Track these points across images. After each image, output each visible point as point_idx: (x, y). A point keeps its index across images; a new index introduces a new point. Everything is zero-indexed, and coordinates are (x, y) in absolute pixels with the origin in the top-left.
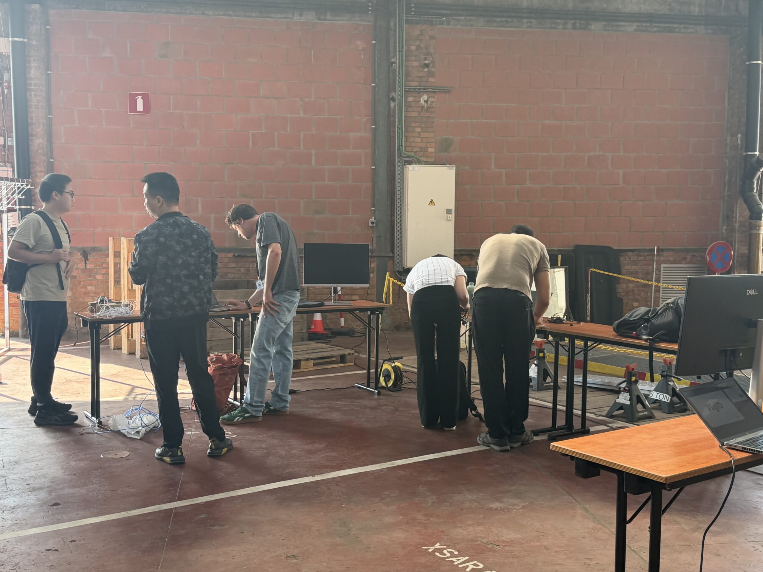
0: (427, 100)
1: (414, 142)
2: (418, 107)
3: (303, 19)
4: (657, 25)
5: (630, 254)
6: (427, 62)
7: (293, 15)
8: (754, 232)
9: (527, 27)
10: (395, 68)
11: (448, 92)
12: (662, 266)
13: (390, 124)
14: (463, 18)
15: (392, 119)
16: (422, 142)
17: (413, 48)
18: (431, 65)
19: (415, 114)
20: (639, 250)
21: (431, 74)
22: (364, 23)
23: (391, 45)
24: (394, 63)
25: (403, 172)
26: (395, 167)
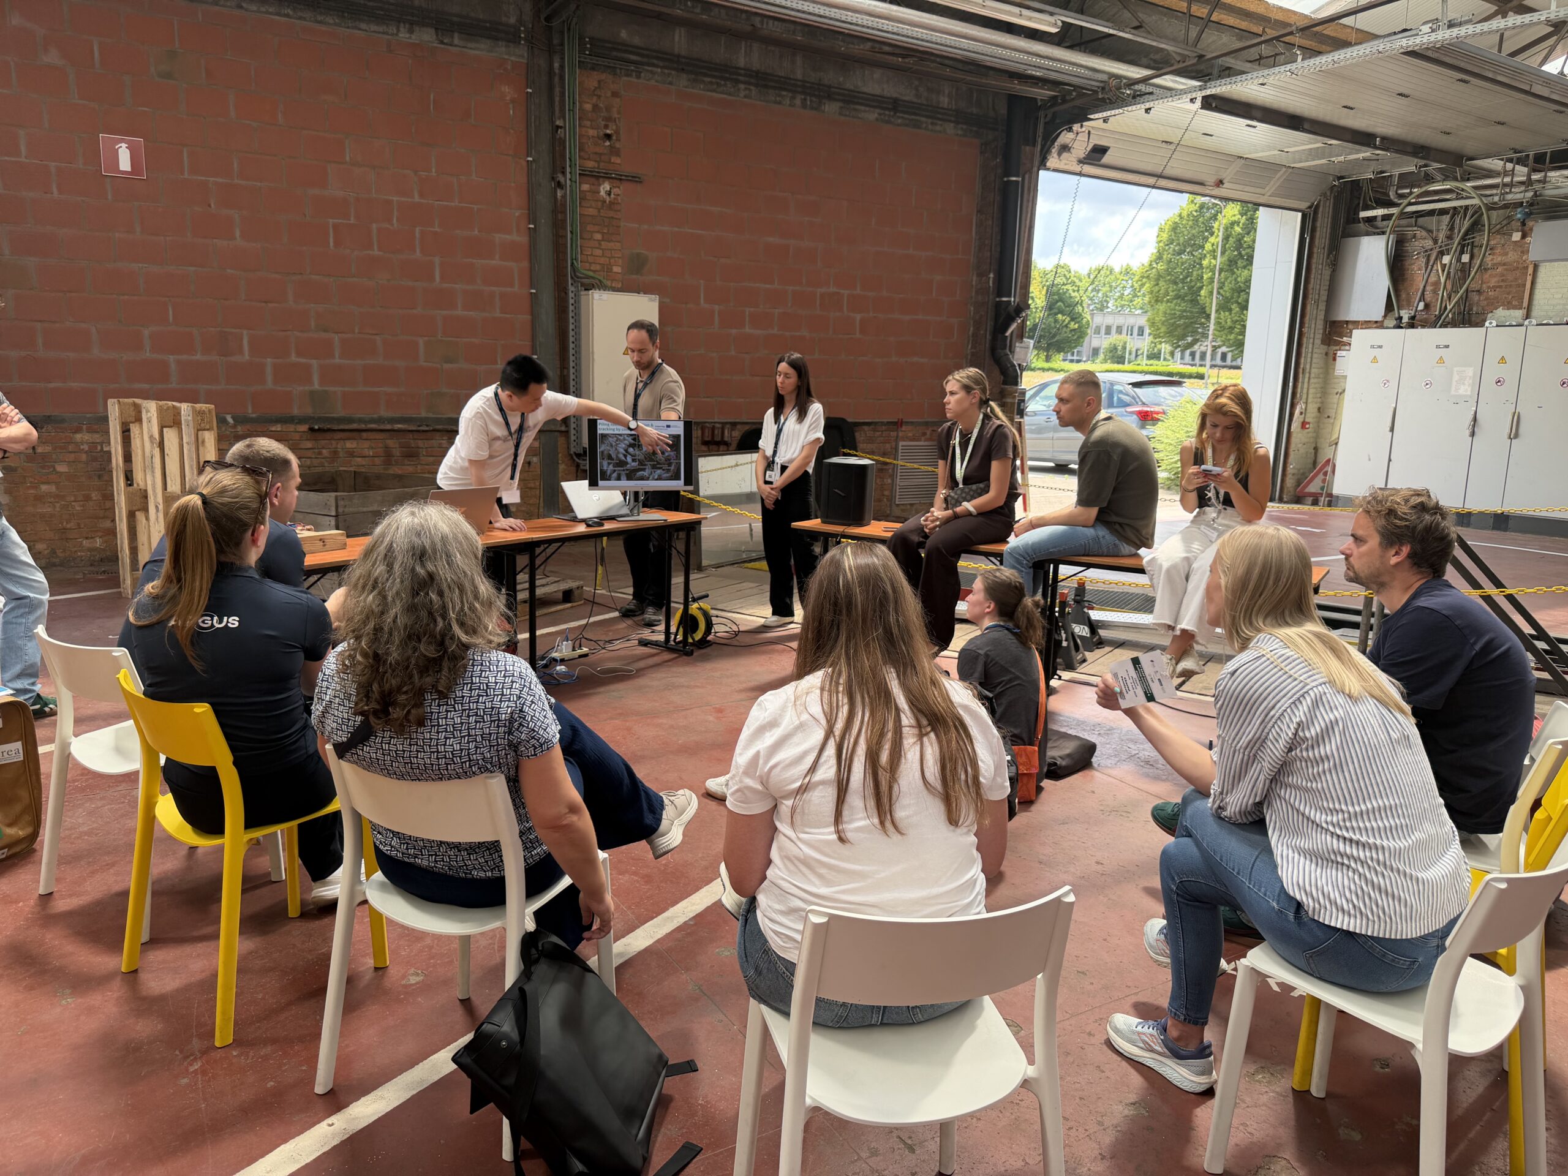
0: (610, 192)
1: (592, 255)
2: (597, 201)
3: (415, 39)
4: (901, 115)
5: (866, 428)
6: (608, 132)
7: (398, 30)
9: (745, 97)
10: (562, 136)
11: (641, 182)
13: (558, 225)
14: (659, 70)
15: (560, 216)
16: (603, 256)
17: (588, 107)
18: (614, 138)
19: (592, 211)
21: (614, 151)
22: (513, 58)
23: (557, 99)
24: (561, 127)
25: (579, 302)
26: (566, 293)
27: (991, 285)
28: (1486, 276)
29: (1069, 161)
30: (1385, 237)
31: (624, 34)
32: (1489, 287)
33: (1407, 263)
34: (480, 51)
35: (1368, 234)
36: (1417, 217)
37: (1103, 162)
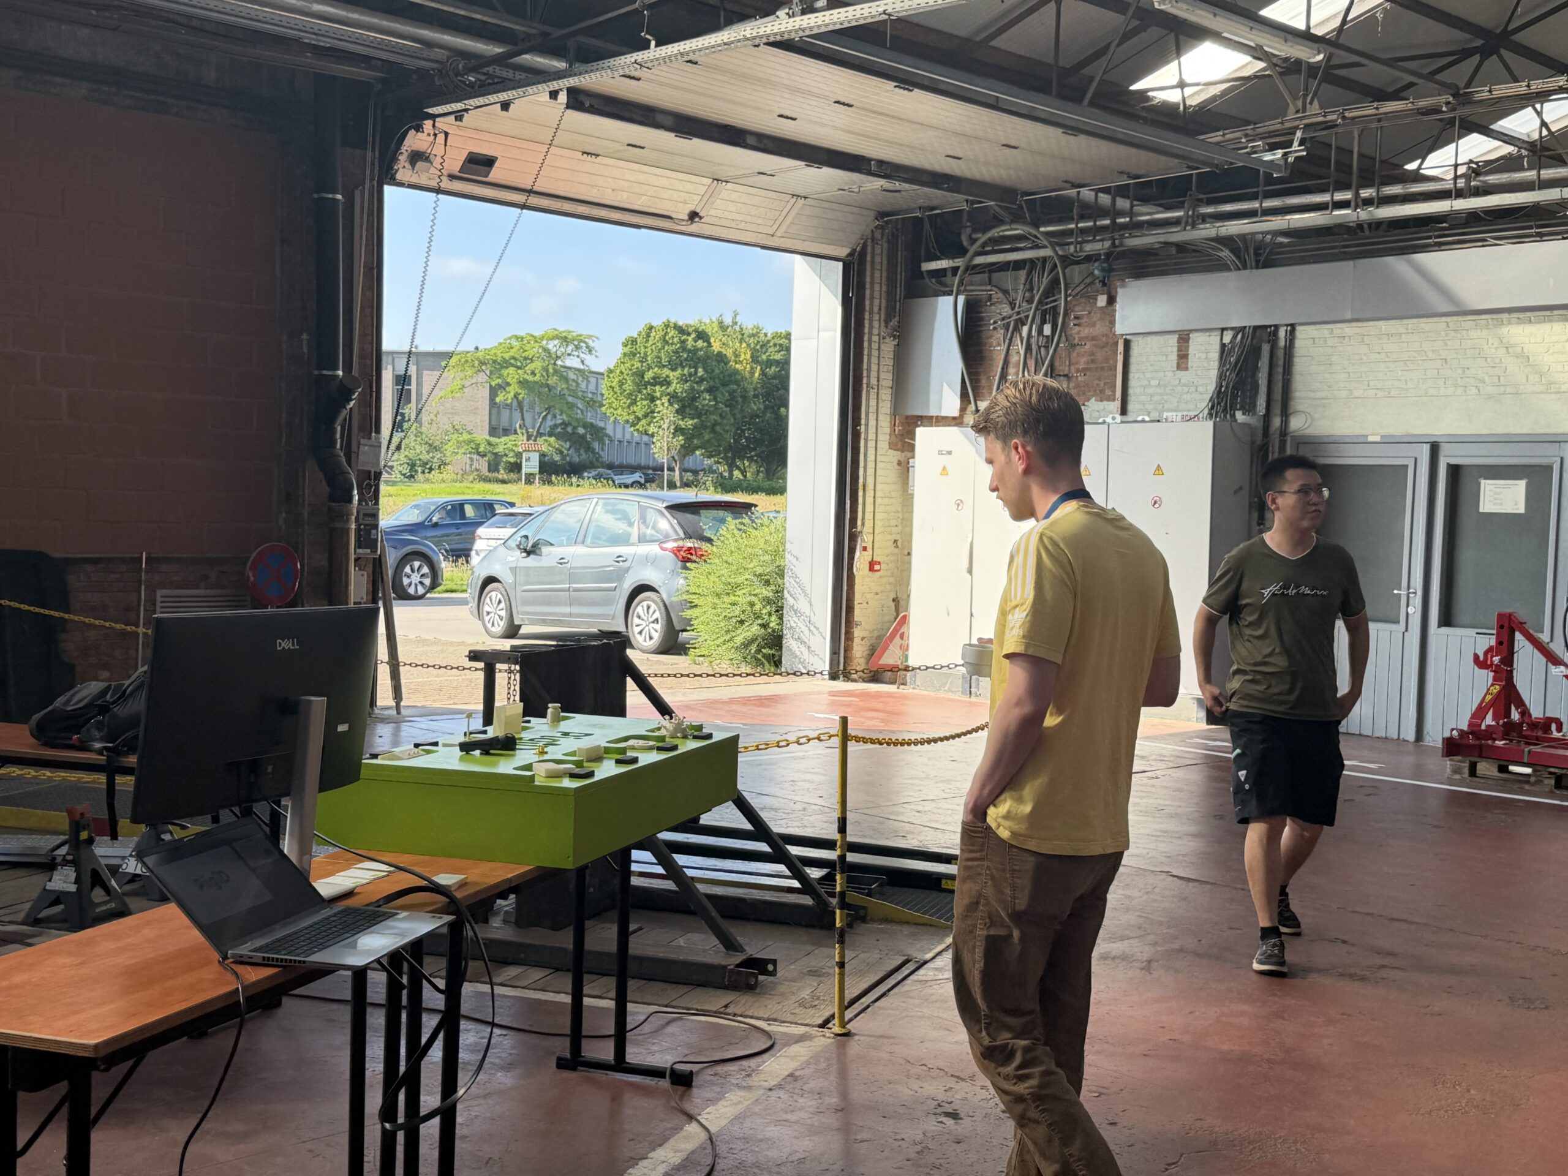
5: (89, 568)
8: (339, 525)
12: (160, 593)
20: (109, 560)
27: (305, 350)
28: (1074, 354)
29: (425, 175)
30: (950, 299)
32: (1078, 371)
33: (984, 335)
35: (935, 292)
36: (991, 271)
37: (489, 179)
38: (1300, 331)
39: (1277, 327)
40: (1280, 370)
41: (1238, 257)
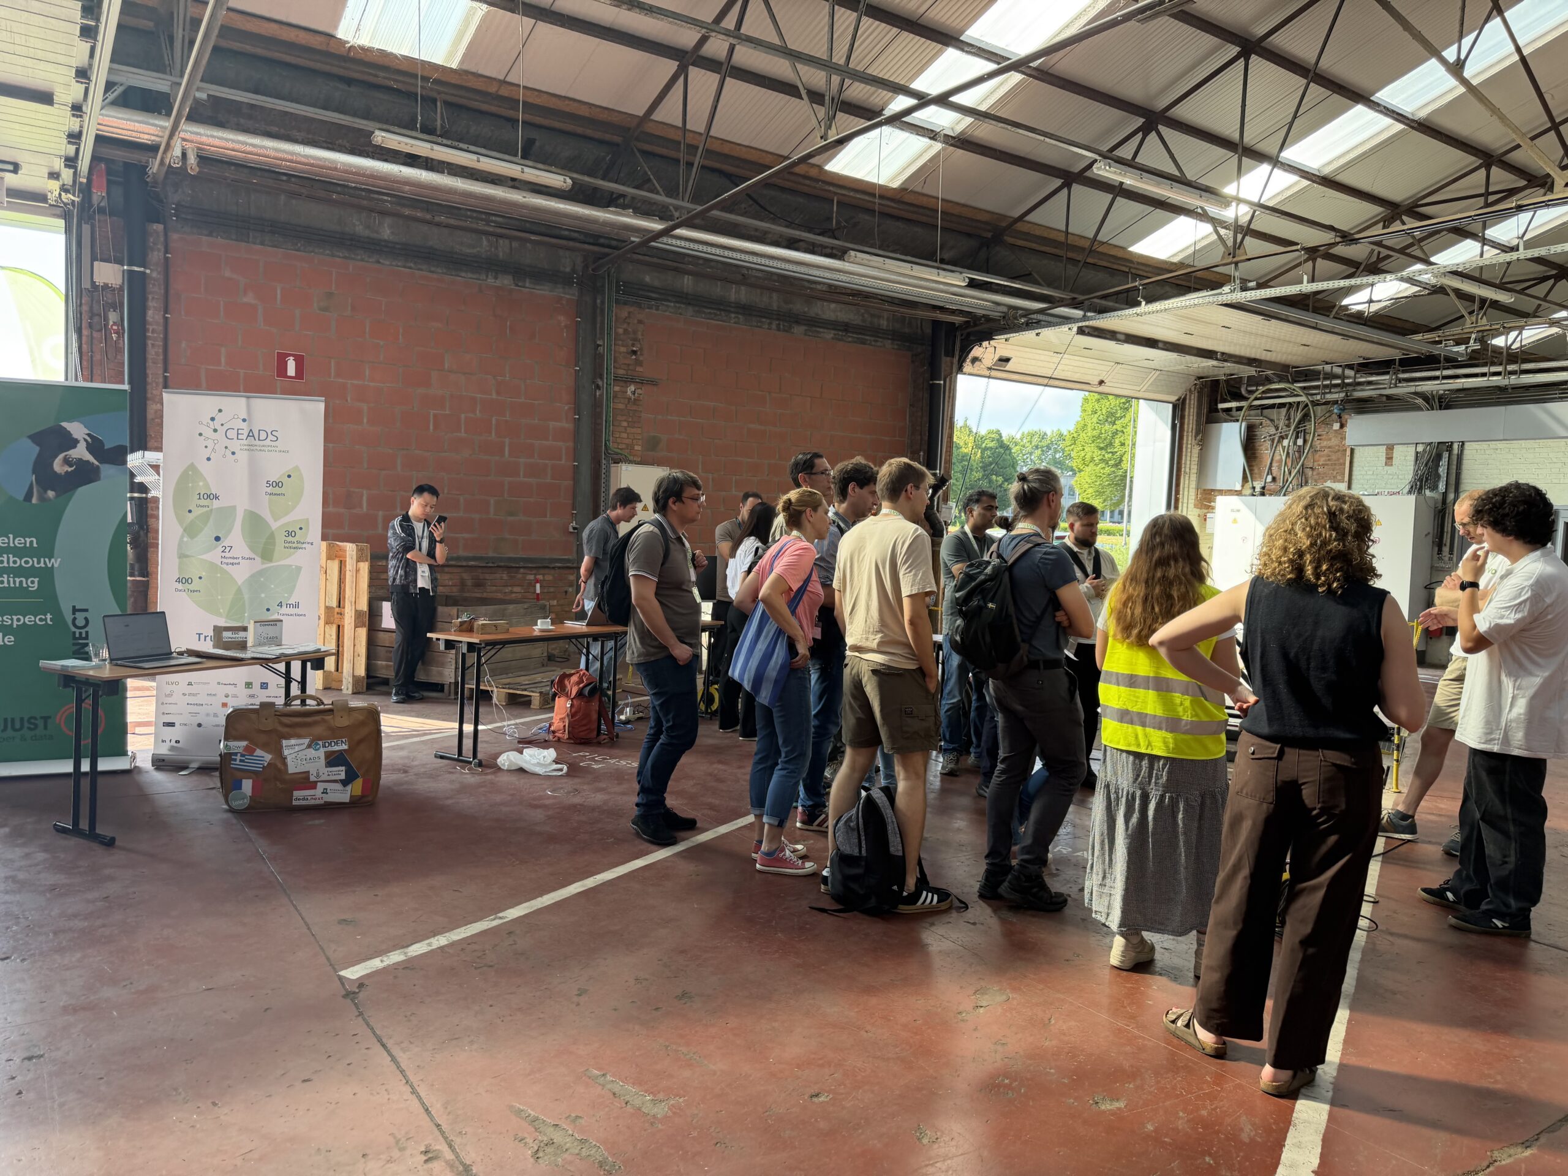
0: (635, 392)
1: (620, 437)
2: (625, 398)
3: (498, 283)
4: (851, 334)
6: (635, 349)
7: (487, 277)
9: (735, 323)
10: (602, 351)
11: (658, 385)
13: (596, 416)
14: (672, 304)
15: (598, 410)
16: (628, 438)
17: (621, 331)
18: (639, 353)
19: (621, 406)
21: (639, 363)
22: (568, 296)
23: (598, 325)
24: (600, 345)
25: (609, 472)
26: (600, 465)
28: (1317, 456)
29: (980, 368)
30: (1237, 424)
31: (647, 279)
32: (1319, 465)
33: (1257, 444)
34: (544, 291)
35: (1226, 421)
36: (1262, 409)
37: (1007, 368)
38: (1467, 445)
39: (1452, 442)
40: (1454, 467)
41: (1428, 404)
